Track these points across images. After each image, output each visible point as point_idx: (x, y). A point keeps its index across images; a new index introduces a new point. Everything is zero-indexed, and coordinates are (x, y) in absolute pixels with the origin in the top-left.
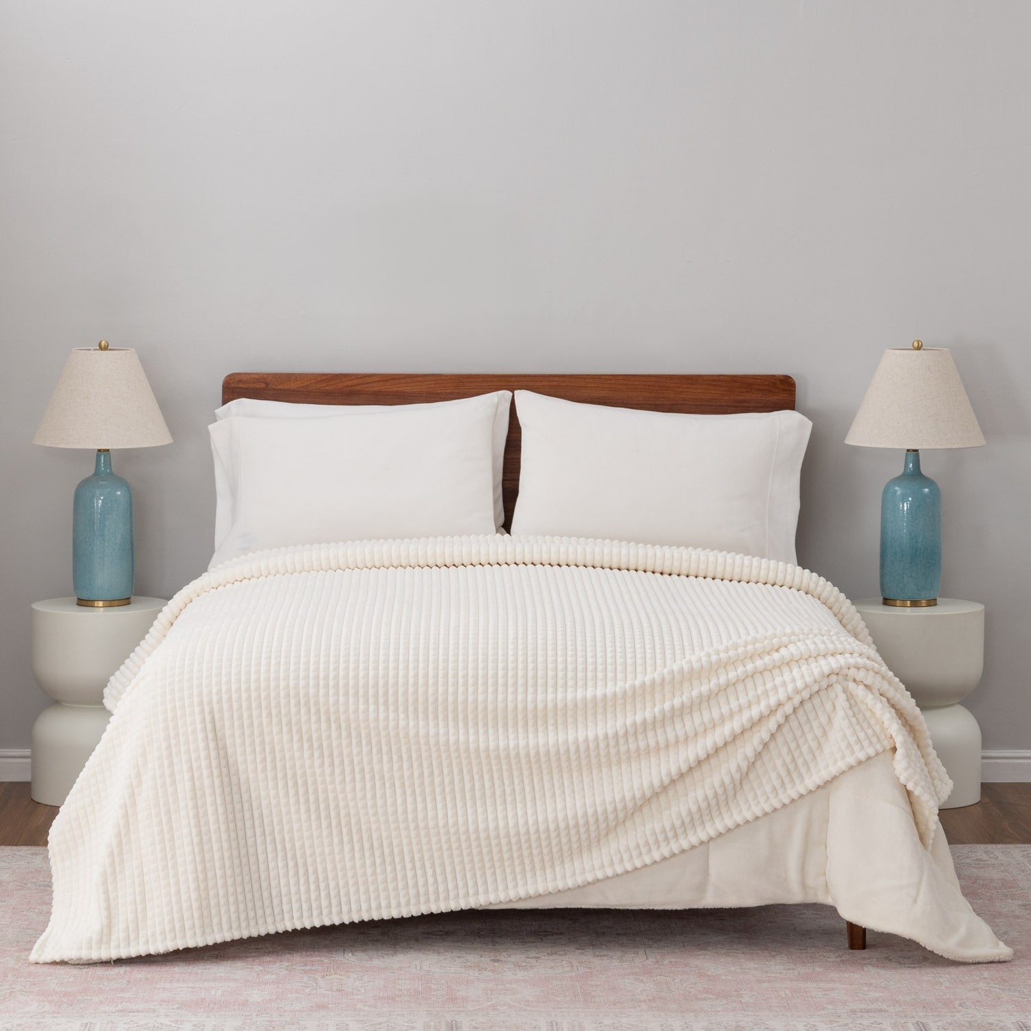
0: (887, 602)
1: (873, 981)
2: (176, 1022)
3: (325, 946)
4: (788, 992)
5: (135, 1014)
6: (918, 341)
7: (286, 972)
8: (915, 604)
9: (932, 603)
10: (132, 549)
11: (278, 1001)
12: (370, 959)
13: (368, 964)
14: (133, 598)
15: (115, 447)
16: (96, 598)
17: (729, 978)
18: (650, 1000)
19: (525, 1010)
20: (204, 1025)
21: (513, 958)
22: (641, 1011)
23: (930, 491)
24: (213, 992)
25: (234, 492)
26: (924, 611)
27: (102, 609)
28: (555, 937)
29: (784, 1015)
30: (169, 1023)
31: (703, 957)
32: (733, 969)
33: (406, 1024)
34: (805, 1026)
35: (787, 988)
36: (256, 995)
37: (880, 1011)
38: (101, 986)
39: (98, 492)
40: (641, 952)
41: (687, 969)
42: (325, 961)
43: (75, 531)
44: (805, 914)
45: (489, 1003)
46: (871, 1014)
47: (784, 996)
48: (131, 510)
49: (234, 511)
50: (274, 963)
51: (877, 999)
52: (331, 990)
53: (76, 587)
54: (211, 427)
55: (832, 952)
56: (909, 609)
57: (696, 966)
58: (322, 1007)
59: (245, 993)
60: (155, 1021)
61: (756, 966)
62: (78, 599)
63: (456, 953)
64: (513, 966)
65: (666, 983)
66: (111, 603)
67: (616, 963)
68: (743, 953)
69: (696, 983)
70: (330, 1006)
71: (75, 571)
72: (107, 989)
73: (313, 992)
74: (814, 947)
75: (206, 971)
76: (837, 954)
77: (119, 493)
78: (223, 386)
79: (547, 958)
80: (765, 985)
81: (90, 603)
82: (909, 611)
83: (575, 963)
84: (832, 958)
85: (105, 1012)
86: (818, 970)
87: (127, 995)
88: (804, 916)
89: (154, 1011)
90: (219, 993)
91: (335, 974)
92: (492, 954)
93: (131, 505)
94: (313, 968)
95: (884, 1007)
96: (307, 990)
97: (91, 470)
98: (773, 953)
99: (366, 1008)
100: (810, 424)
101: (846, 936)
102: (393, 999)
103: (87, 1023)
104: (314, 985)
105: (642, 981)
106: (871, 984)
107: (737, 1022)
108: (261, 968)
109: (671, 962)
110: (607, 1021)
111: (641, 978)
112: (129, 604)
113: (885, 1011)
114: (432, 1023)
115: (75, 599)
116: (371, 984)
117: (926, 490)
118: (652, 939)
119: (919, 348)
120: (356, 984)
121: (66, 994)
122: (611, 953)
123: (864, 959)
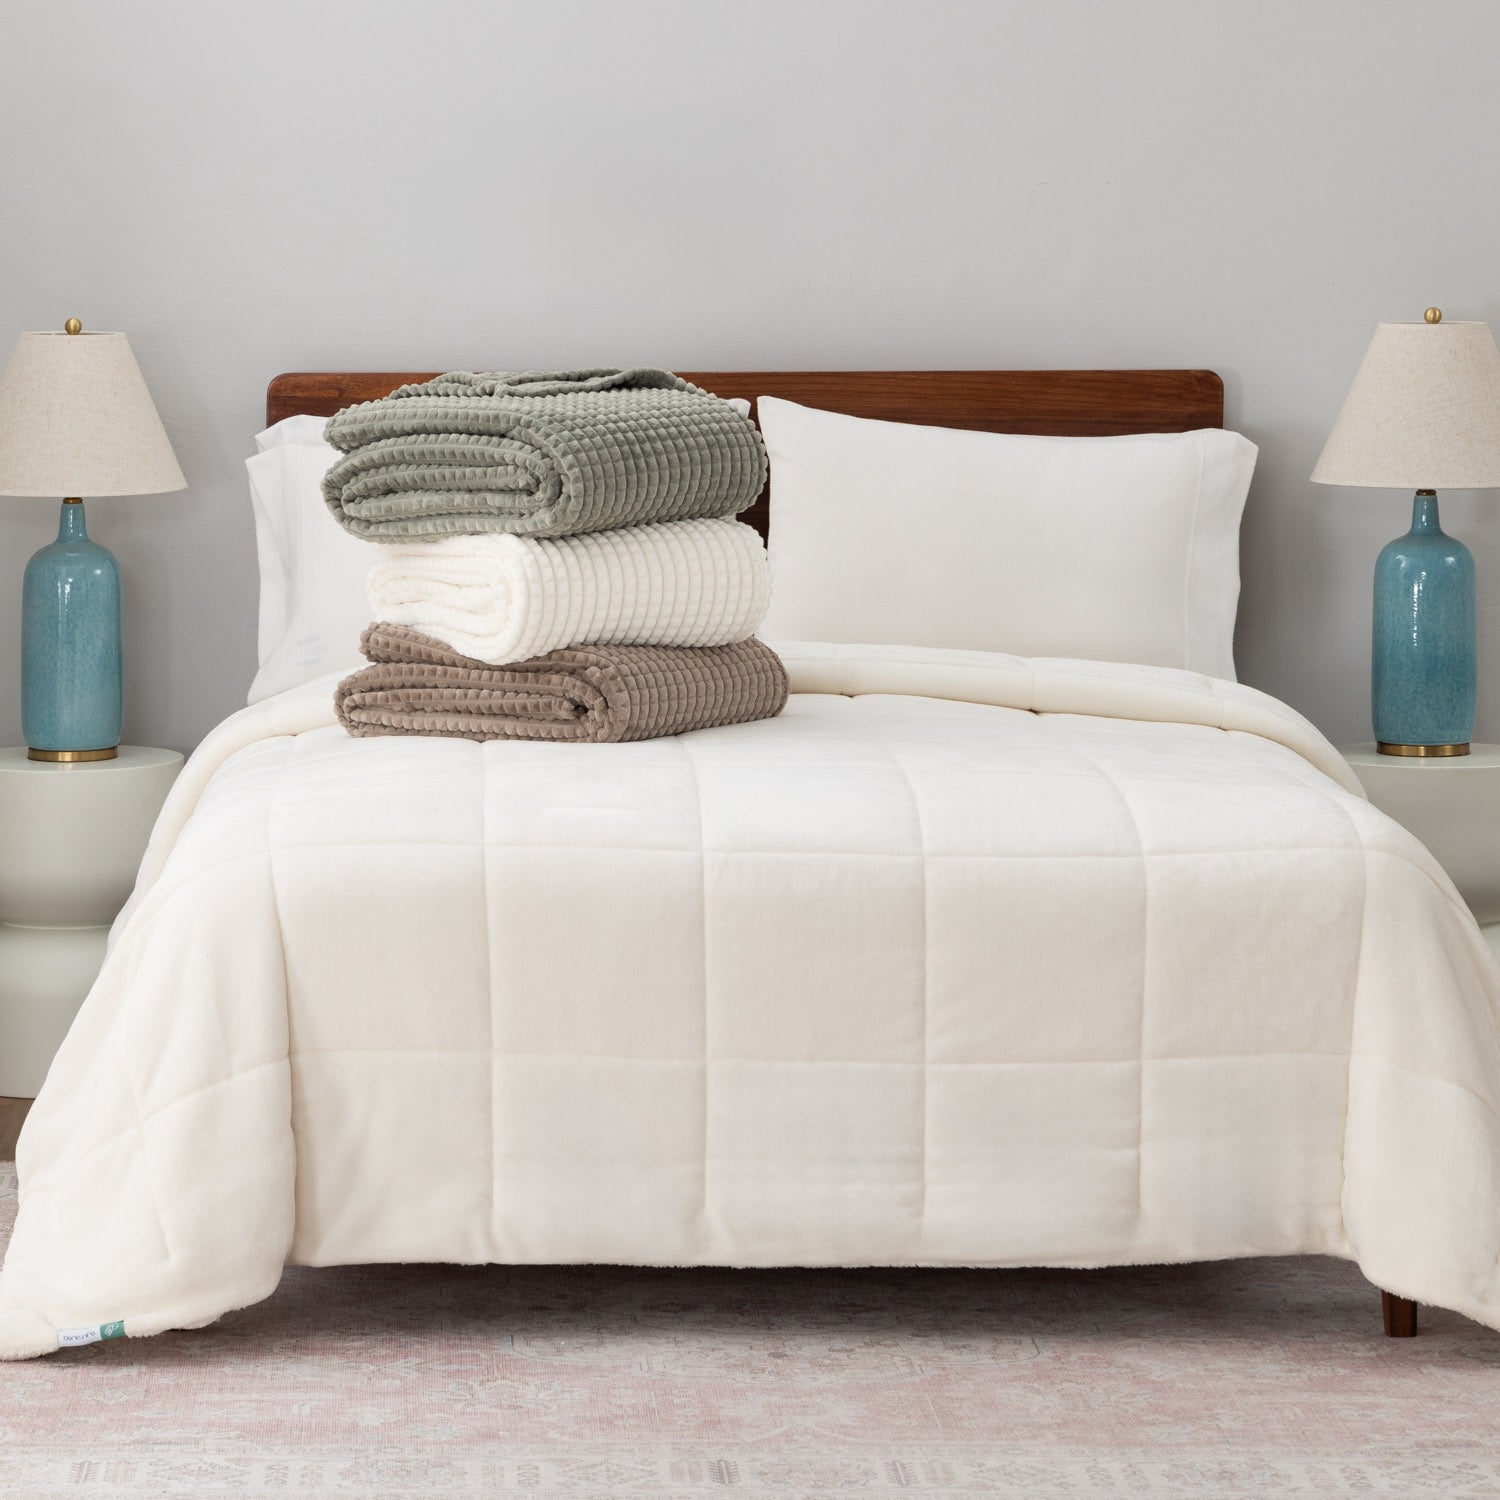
0: (1384, 748)
1: (1442, 1392)
2: (238, 1461)
3: (479, 1330)
4: (1298, 1411)
5: (164, 1447)
6: (1434, 310)
7: (416, 1375)
8: (1433, 751)
9: (1461, 750)
10: (120, 665)
11: (411, 1425)
12: (559, 1351)
13: (557, 1361)
14: (120, 749)
15: (92, 494)
16: (60, 747)
17: (1191, 1386)
18: (1059, 1425)
19: (844, 1443)
20: (286, 1468)
21: (806, 1351)
22: (1046, 1444)
23: (1458, 560)
24: (295, 1409)
25: (290, 570)
26: (1448, 764)
27: (70, 765)
28: (873, 1314)
29: (1299, 1452)
30: (226, 1464)
31: (1136, 1349)
32: (1192, 1370)
33: (639, 1467)
34: (1342, 1471)
35: (1295, 1405)
36: (370, 1415)
37: (1469, 1445)
38: (101, 1399)
39: (63, 570)
40: (1027, 1340)
41: (1112, 1370)
42: (483, 1356)
43: (25, 635)
44: (1296, 1275)
45: (779, 1431)
46: (1453, 1451)
47: (1292, 1418)
48: (118, 601)
49: (290, 601)
50: (395, 1358)
51: (1458, 1424)
52: (500, 1406)
53: (27, 728)
54: (250, 462)
55: (1359, 1341)
56: (1422, 761)
57: (1128, 1366)
58: (489, 1436)
59: (350, 1410)
60: (201, 1460)
61: (1232, 1365)
62: (30, 748)
63: (707, 1342)
64: (808, 1365)
65: (1081, 1394)
66: (83, 756)
67: (986, 1359)
68: (1204, 1342)
69: (1134, 1396)
70: (501, 1434)
71: (25, 701)
72: (112, 1403)
73: (468, 1410)
74: (1326, 1332)
75: (280, 1372)
76: (1368, 1345)
77: (98, 572)
78: (269, 396)
79: (864, 1350)
80: (1255, 1399)
81: (49, 755)
82: (1423, 764)
83: (917, 1362)
84: (1362, 1351)
85: (112, 1444)
86: (1342, 1372)
87: (147, 1414)
88: (1296, 1279)
89: (197, 1442)
90: (306, 1410)
91: (503, 1378)
92: (769, 1345)
93: (118, 591)
94: (463, 1368)
95: (1474, 1437)
96: (458, 1407)
97: (50, 536)
98: (1257, 1343)
99: (565, 1438)
100: (1254, 449)
101: (1381, 1314)
102: (610, 1422)
103: (82, 1464)
104: (469, 1397)
105: (1038, 1391)
106: (1440, 1398)
107: (1220, 1464)
108: (372, 1368)
109: (1082, 1358)
110: (991, 1462)
111: (1036, 1385)
112: (114, 756)
113: (1479, 1445)
114: (685, 1466)
115: (25, 750)
116: (566, 1395)
117: (1451, 559)
118: (1040, 1318)
119: (1436, 321)
120: (541, 1395)
121: (41, 1412)
122: (974, 1343)
123: (1418, 1353)
